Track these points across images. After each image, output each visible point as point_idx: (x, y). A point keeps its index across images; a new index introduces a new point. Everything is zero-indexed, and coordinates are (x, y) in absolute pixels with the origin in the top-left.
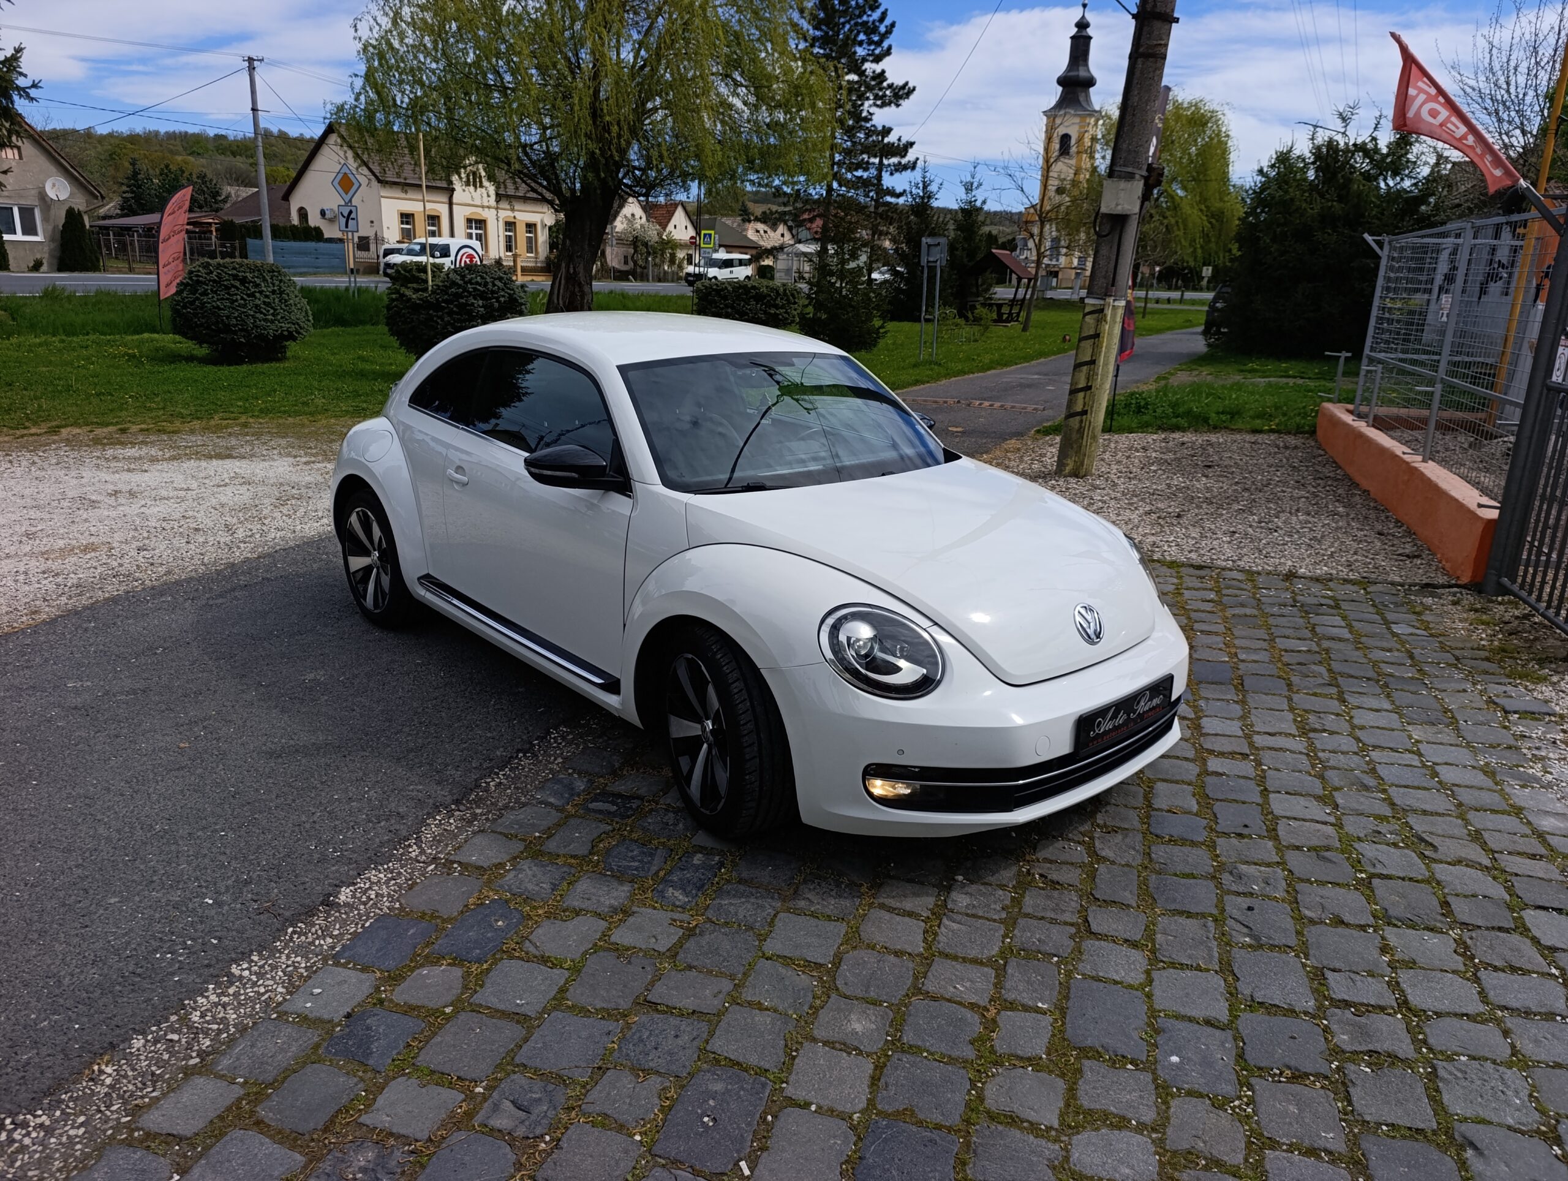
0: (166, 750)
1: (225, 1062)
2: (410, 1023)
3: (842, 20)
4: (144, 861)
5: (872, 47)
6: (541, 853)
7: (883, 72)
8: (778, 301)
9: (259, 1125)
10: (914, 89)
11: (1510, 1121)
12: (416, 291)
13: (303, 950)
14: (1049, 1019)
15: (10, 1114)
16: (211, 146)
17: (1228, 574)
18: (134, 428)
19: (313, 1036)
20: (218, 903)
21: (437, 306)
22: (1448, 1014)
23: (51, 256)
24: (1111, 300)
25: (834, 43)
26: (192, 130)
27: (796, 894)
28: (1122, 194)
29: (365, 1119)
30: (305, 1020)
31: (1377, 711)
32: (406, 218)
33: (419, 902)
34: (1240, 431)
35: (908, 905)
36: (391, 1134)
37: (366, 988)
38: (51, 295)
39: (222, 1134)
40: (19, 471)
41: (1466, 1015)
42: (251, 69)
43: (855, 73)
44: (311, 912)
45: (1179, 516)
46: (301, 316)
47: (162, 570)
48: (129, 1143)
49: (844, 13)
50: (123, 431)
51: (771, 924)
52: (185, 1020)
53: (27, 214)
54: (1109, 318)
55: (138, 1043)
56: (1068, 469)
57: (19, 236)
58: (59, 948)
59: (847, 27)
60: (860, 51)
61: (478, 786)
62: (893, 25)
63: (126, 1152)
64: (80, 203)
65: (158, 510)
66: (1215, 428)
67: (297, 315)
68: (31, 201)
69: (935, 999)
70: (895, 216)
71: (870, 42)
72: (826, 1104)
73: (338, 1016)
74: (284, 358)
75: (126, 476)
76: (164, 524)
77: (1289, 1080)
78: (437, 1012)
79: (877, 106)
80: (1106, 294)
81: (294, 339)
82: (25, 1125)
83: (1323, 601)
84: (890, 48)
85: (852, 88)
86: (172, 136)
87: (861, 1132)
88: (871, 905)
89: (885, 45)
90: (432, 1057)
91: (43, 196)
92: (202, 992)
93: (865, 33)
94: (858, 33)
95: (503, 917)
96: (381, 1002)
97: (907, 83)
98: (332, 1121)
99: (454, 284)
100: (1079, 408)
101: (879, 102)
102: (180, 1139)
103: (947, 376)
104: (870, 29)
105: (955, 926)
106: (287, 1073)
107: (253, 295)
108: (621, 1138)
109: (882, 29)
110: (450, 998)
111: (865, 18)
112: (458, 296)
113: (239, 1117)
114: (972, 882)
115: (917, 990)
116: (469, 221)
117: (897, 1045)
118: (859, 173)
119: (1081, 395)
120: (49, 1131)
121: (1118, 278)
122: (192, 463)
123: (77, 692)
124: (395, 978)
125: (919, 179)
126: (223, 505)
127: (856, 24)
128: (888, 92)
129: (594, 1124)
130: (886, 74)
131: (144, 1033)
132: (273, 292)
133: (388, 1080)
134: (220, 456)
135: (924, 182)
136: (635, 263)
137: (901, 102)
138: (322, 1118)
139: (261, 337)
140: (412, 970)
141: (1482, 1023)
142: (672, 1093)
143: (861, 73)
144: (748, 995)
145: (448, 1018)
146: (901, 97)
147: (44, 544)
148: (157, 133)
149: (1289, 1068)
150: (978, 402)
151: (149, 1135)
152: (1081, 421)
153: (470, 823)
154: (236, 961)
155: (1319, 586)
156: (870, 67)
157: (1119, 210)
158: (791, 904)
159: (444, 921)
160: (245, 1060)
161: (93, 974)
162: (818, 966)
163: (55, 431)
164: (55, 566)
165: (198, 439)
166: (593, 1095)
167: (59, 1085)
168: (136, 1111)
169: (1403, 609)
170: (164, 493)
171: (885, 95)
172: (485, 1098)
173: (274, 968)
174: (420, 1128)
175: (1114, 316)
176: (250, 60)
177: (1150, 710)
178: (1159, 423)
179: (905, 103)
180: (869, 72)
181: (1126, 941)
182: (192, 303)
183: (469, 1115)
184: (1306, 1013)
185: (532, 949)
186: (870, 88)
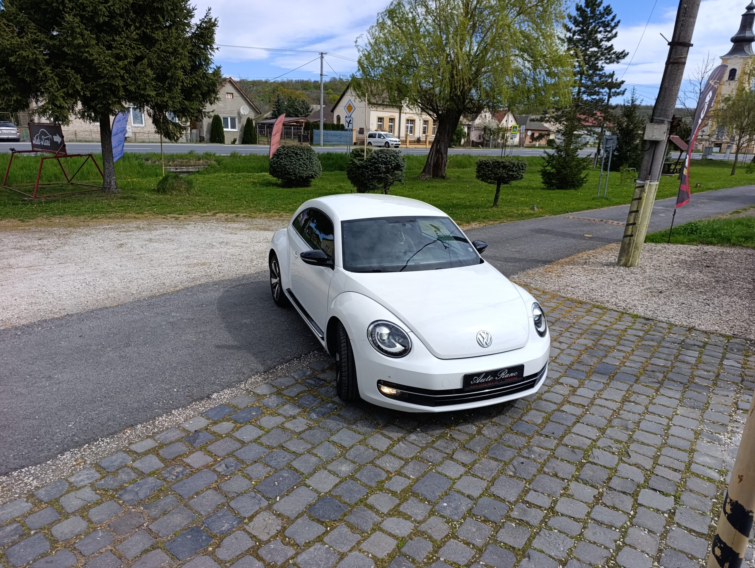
0: (188, 340)
1: (158, 436)
2: (211, 437)
3: (591, 21)
4: (165, 375)
5: (607, 34)
6: (281, 394)
7: (612, 46)
8: (514, 169)
9: (158, 455)
10: (628, 54)
11: (553, 554)
12: (359, 160)
13: (194, 410)
14: (411, 481)
15: (101, 437)
16: (312, 86)
17: (661, 324)
18: (242, 215)
19: (184, 434)
20: (178, 391)
21: (366, 167)
22: (567, 516)
23: (240, 137)
24: (648, 182)
25: (586, 32)
26: (305, 79)
27: (355, 423)
28: (656, 131)
29: (185, 460)
30: (184, 430)
31: (671, 398)
32: (380, 119)
33: (234, 402)
34: (748, 247)
35: (391, 435)
36: (189, 465)
37: (205, 425)
38: (234, 156)
39: (148, 454)
40: (196, 231)
41: (574, 518)
42: (322, 57)
43: (596, 46)
44: (202, 399)
45: (661, 292)
46: (317, 169)
47: (221, 275)
48: (124, 451)
49: (592, 18)
50: (237, 216)
51: (338, 431)
52: (154, 423)
53: (233, 119)
54: (646, 190)
55: (139, 426)
56: (622, 262)
57: (229, 129)
58: (131, 396)
59: (594, 24)
60: (599, 36)
61: (274, 367)
62: (619, 22)
63: (123, 453)
64: (252, 116)
65: (232, 251)
66: (734, 244)
67: (316, 168)
68: (235, 115)
69: (376, 466)
70: (611, 118)
71: (606, 31)
72: (315, 487)
73: (193, 431)
74: (310, 186)
75: (229, 236)
76: (231, 257)
77: (482, 521)
78: (220, 436)
79: (607, 63)
80: (646, 179)
81: (314, 178)
82: (103, 441)
83: (696, 344)
84: (616, 33)
85: (594, 54)
86: (297, 82)
87: (320, 498)
88: (377, 432)
89: (614, 32)
90: (211, 448)
91: (239, 113)
92: (161, 416)
93: (603, 27)
94: (600, 27)
95: (256, 411)
96: (207, 429)
97: (624, 51)
98: (176, 458)
99: (374, 158)
100: (629, 233)
101: (608, 61)
102: (136, 453)
103: (609, 205)
104: (606, 25)
105: (403, 445)
106: (171, 443)
107: (299, 160)
108: (248, 481)
109: (613, 24)
110: (226, 432)
111: (603, 19)
112: (375, 163)
113: (154, 451)
114: (422, 432)
115: (372, 462)
116: (408, 120)
117: (352, 477)
118: (594, 97)
119: (631, 227)
120: (108, 444)
121: (653, 171)
122: (254, 232)
123: (173, 317)
124: (215, 423)
125: (630, 98)
126: (254, 251)
127: (598, 23)
128: (613, 56)
129: (243, 476)
130: (614, 47)
131: (141, 424)
132: (307, 159)
133: (197, 451)
134: (265, 230)
135: (632, 100)
136: (484, 139)
137: (620, 60)
138: (173, 457)
139: (301, 177)
140: (221, 422)
141: (578, 522)
142: (271, 473)
143: (599, 47)
144: (314, 451)
145: (222, 438)
146: (620, 58)
147: (190, 261)
148: (292, 81)
149: (485, 517)
150: (611, 221)
151: (130, 451)
152: (630, 240)
153: (265, 380)
154: (174, 409)
155: (705, 335)
156: (605, 44)
157: (654, 138)
158: (350, 426)
159: (239, 409)
160: (163, 437)
161: (136, 405)
162: (344, 447)
163: (215, 214)
164: (190, 270)
165: (260, 221)
166: (249, 468)
167: (115, 433)
168: (130, 444)
169: (740, 353)
170: (237, 244)
171: (611, 58)
172: (219, 462)
173: (184, 413)
174: (196, 466)
175: (650, 189)
176: (322, 54)
177: (508, 378)
178: (701, 240)
179: (622, 61)
180: (604, 47)
181: (463, 463)
182: (277, 162)
183: (212, 465)
184: (508, 502)
185: (258, 423)
186: (603, 54)
